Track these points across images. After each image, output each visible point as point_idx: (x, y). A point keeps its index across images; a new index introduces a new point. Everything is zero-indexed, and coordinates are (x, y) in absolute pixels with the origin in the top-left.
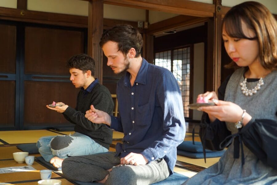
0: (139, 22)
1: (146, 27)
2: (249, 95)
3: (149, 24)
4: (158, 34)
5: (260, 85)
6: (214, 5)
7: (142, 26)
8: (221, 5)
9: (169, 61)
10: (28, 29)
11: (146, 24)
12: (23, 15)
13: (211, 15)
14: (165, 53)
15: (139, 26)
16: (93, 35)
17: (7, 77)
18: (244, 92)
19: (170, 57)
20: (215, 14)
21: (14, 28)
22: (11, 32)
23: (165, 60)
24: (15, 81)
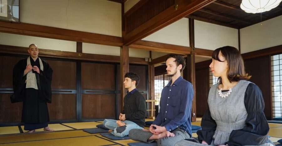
0: (146, 59)
1: (150, 61)
2: (223, 97)
3: (151, 59)
4: (156, 65)
5: (230, 92)
6: (191, 48)
7: (148, 61)
8: (194, 47)
9: (162, 81)
10: (82, 64)
11: (150, 59)
12: (80, 56)
13: (189, 53)
14: (160, 76)
15: (146, 61)
16: (124, 66)
17: (71, 92)
18: (220, 96)
19: (162, 78)
20: (191, 52)
21: (75, 63)
22: (73, 65)
23: (160, 81)
24: (76, 94)
